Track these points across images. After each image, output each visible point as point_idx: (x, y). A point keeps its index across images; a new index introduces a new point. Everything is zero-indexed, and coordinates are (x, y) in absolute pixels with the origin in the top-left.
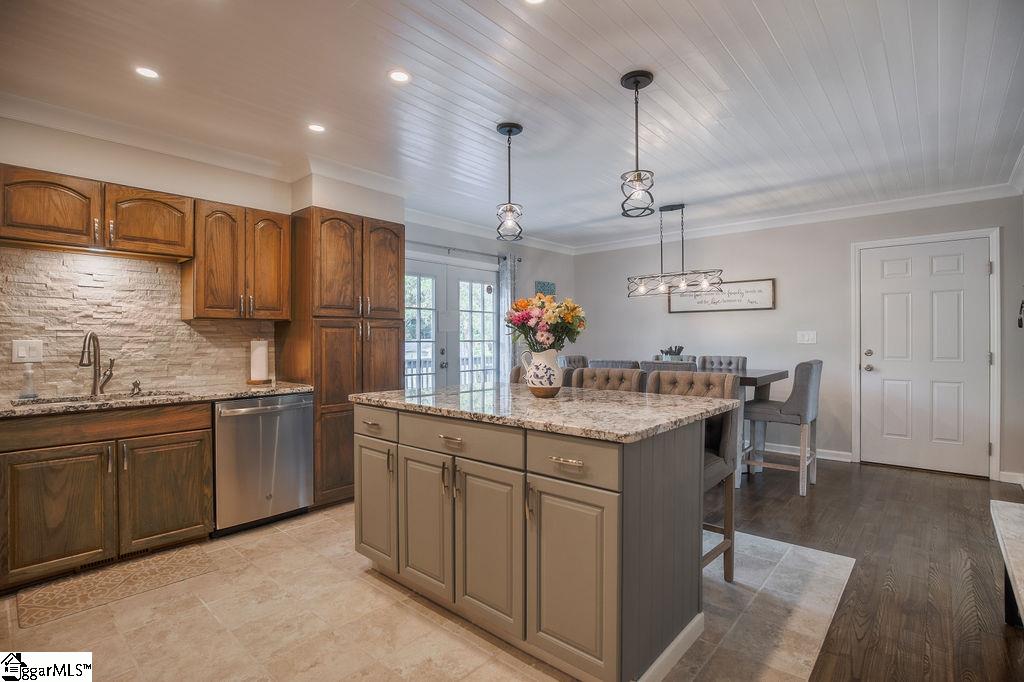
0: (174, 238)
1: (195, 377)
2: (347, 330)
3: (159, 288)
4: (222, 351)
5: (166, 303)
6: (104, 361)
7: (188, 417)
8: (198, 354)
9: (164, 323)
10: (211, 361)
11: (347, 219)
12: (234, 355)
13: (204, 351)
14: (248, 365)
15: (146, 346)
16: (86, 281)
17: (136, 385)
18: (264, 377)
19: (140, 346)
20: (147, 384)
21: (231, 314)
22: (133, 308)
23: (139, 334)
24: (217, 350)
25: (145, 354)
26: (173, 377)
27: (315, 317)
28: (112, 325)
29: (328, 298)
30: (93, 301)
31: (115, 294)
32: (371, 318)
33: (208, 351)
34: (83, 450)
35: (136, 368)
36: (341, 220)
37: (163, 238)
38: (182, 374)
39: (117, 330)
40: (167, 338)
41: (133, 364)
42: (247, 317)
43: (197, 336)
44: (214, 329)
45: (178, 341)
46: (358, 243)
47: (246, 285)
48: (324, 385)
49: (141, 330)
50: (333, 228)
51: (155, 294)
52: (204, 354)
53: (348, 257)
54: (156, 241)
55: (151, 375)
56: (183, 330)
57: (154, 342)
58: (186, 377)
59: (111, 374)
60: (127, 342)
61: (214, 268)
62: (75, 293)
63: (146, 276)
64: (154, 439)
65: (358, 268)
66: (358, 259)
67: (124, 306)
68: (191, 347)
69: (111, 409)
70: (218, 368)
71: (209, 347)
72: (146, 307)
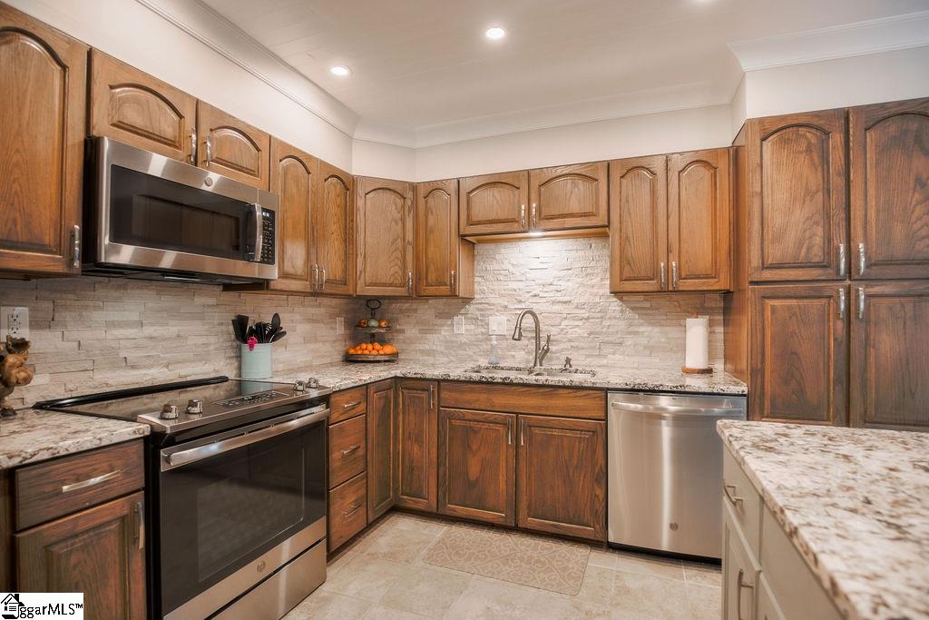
0: (589, 209)
1: (626, 358)
2: (816, 302)
3: (593, 264)
4: (657, 329)
5: (599, 279)
6: (543, 335)
7: (581, 403)
8: (630, 333)
9: (597, 300)
10: (644, 341)
11: (815, 122)
12: (670, 336)
13: (635, 329)
14: (682, 348)
15: (580, 323)
16: (536, 264)
17: (568, 361)
18: (702, 365)
19: (577, 323)
20: (579, 360)
21: (651, 285)
22: (570, 286)
23: (576, 311)
24: (650, 328)
25: (580, 331)
26: (605, 357)
27: (752, 283)
28: (553, 303)
29: (774, 254)
30: (541, 282)
31: (556, 273)
32: (865, 280)
33: (642, 329)
34: (492, 418)
35: (573, 344)
36: (801, 126)
37: (578, 211)
38: (614, 353)
39: (557, 308)
40: (599, 315)
41: (570, 341)
42: (671, 288)
43: (629, 313)
44: (647, 305)
45: (610, 318)
46: (836, 157)
47: (669, 251)
48: (768, 388)
49: (577, 307)
50: (784, 142)
51: (589, 271)
52: (636, 333)
53: (815, 180)
54: (572, 215)
55: (584, 352)
56: (615, 304)
57: (588, 318)
58: (617, 356)
59: (548, 349)
60: (566, 318)
61: (631, 236)
62: (528, 275)
63: (581, 253)
64: (548, 421)
65: (837, 199)
66: (837, 181)
67: (564, 285)
68: (622, 325)
69: (512, 384)
70: (651, 350)
71: (641, 325)
72: (582, 285)
